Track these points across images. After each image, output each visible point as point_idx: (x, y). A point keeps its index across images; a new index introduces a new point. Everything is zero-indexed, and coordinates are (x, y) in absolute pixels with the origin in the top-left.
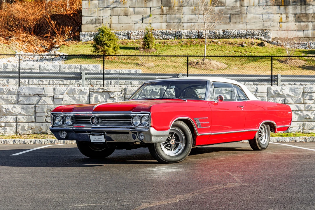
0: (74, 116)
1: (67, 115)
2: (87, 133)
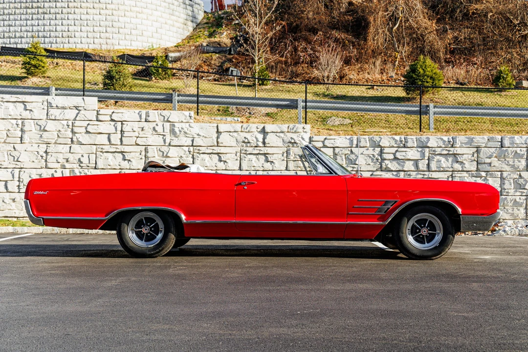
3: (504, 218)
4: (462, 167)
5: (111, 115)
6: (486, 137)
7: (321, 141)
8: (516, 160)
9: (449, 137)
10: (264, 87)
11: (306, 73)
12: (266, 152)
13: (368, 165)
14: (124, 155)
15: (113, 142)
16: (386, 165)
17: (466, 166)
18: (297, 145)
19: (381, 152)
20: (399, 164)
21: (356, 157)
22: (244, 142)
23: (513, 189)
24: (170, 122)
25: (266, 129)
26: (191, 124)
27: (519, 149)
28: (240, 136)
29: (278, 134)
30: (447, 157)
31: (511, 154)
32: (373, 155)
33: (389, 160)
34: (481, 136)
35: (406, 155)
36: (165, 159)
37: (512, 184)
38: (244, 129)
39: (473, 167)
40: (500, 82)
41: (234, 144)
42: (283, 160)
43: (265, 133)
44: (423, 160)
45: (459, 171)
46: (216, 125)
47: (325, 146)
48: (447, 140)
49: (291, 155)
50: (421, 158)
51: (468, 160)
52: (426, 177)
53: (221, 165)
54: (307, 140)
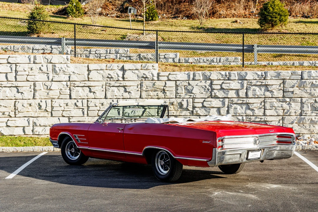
3: (303, 133)
4: (272, 95)
5: (8, 59)
6: (290, 72)
7: (167, 76)
8: (312, 89)
9: (262, 72)
10: (153, 22)
11: (186, 10)
12: (125, 85)
13: (201, 93)
14: (18, 89)
15: (9, 79)
16: (215, 94)
17: (274, 94)
18: (148, 79)
19: (211, 84)
20: (224, 93)
21: (192, 88)
22: (108, 77)
23: (311, 111)
24: (52, 63)
25: (124, 67)
26: (68, 64)
27: (315, 80)
28: (105, 73)
29: (133, 71)
30: (261, 87)
31: (309, 85)
32: (205, 86)
33: (217, 89)
34: (286, 71)
35: (229, 86)
36: (49, 91)
37: (310, 107)
38: (108, 67)
39: (280, 94)
41: (101, 79)
42: (138, 91)
43: (124, 71)
44: (242, 90)
45: (269, 98)
46: (87, 65)
47: (169, 80)
48: (261, 74)
49: (144, 87)
50: (241, 88)
51: (276, 89)
52: (244, 102)
53: (91, 95)
54: (156, 75)
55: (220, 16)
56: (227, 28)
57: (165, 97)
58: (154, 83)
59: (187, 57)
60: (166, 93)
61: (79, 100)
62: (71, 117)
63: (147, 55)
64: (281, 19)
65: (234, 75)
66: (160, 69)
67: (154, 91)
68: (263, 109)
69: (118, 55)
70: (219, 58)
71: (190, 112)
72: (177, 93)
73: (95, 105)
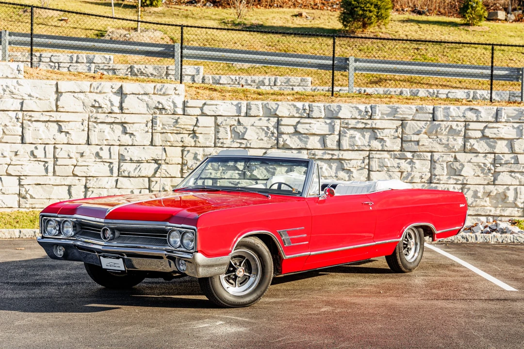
0: (77, 222)
1: (65, 219)
2: (96, 254)
4: (382, 145)
6: (414, 107)
7: (200, 107)
8: (451, 137)
9: (366, 105)
10: (153, 9)
12: (123, 121)
13: (260, 140)
16: (284, 141)
17: (387, 144)
18: (166, 112)
19: (278, 123)
20: (301, 140)
21: (245, 130)
22: (93, 106)
23: (447, 175)
25: (124, 89)
26: (19, 80)
27: (455, 123)
28: (88, 98)
29: (140, 97)
30: (364, 131)
31: (445, 130)
32: (267, 127)
33: (288, 134)
34: (406, 106)
35: (310, 128)
37: (445, 169)
38: (94, 89)
39: (397, 146)
40: (467, 13)
41: (80, 108)
42: (147, 132)
43: (123, 95)
44: (332, 135)
45: (378, 151)
46: (55, 82)
47: (203, 114)
48: (364, 109)
49: (158, 125)
50: (330, 133)
51: (390, 137)
52: (335, 157)
53: (62, 138)
54: (180, 105)
55: (271, 5)
56: (285, 25)
57: (195, 144)
58: (176, 118)
59: (217, 74)
60: (197, 137)
61: (39, 146)
62: (24, 176)
63: (146, 67)
64: (380, 13)
65: (319, 108)
66: (188, 95)
67: (177, 133)
68: (367, 170)
69: (93, 66)
70: (273, 78)
71: (240, 172)
72: (217, 138)
73: (69, 155)
